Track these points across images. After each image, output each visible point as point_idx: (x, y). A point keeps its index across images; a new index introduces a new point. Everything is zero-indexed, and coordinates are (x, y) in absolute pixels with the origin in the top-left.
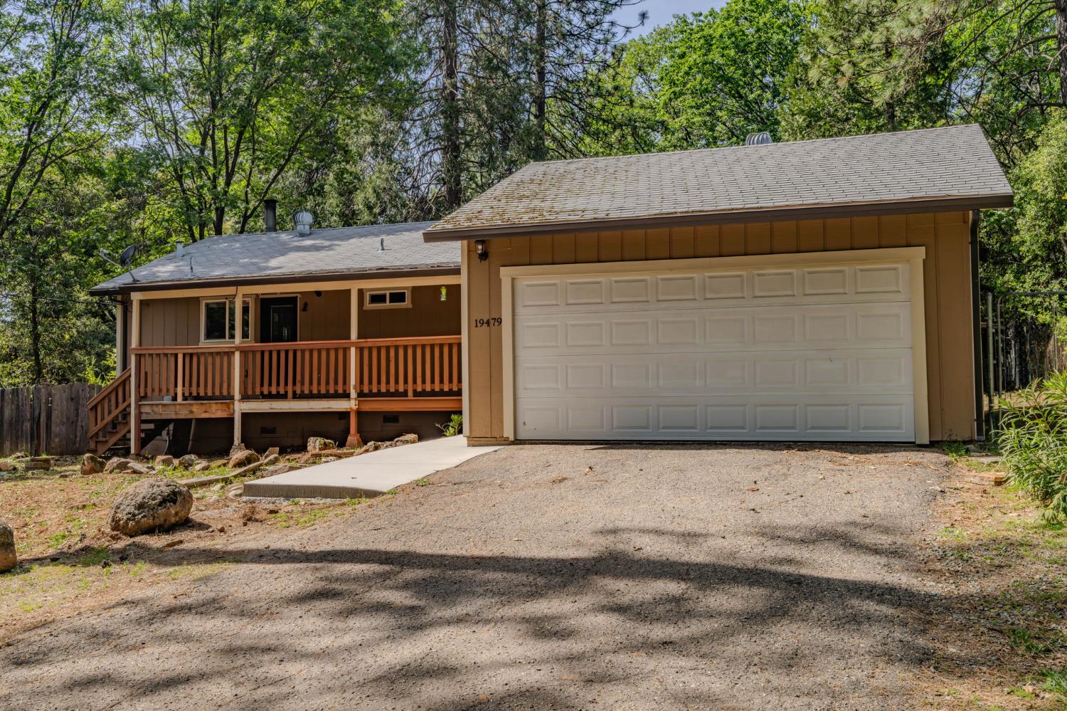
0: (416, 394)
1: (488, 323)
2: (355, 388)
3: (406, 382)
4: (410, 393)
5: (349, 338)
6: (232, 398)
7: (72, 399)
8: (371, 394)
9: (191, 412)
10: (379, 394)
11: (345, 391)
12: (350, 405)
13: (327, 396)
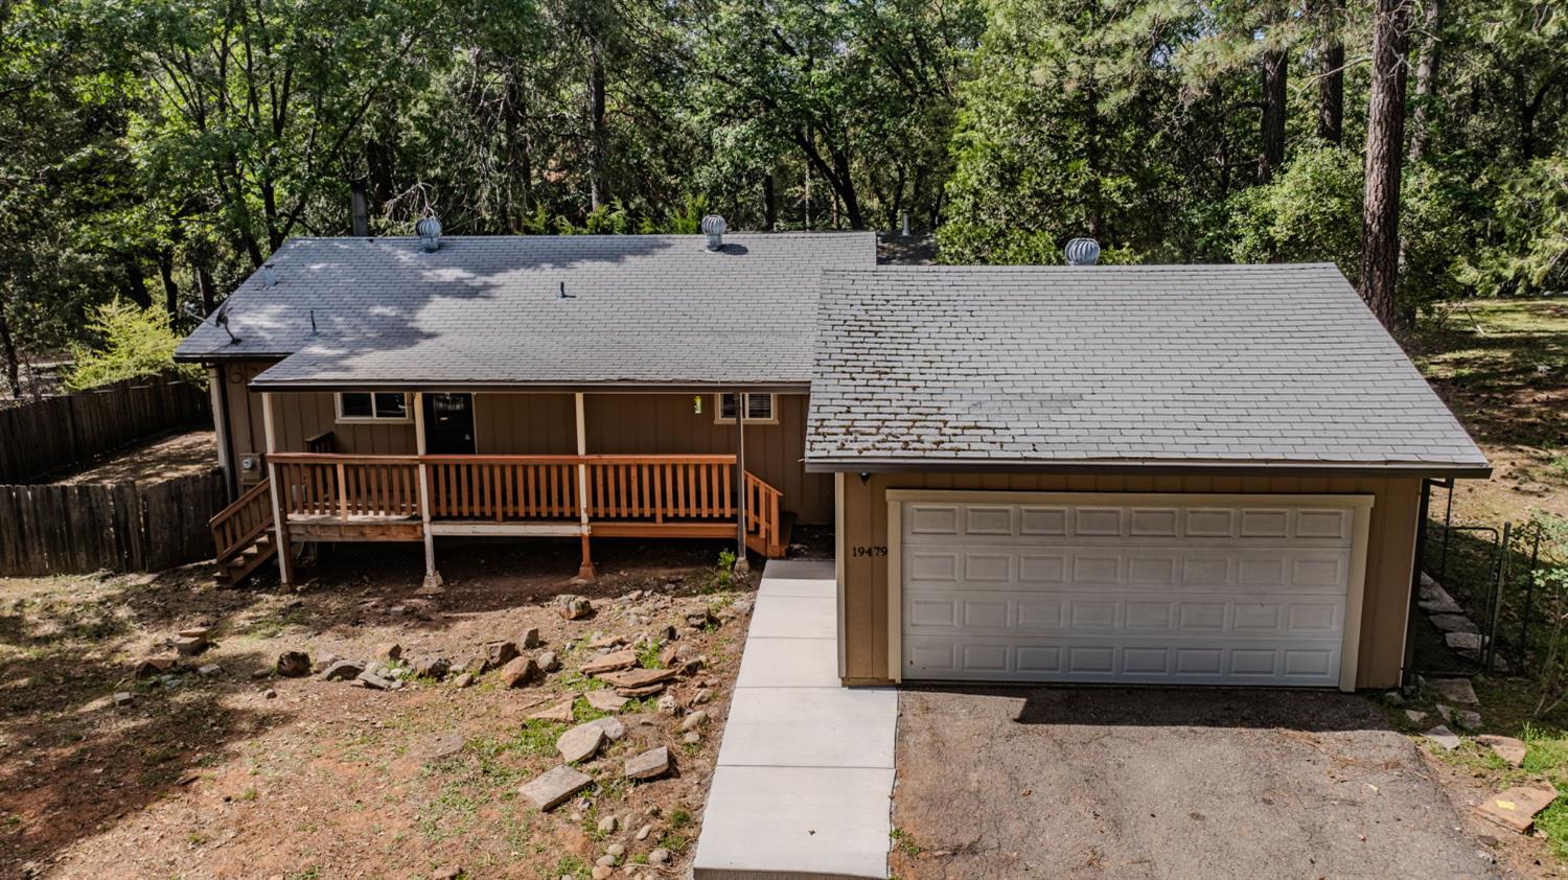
0: (666, 519)
1: (870, 552)
2: (587, 511)
3: (653, 505)
4: (659, 518)
5: (577, 453)
6: (418, 518)
8: (607, 518)
9: (363, 534)
10: (619, 518)
11: (573, 514)
12: (583, 530)
13: (550, 519)
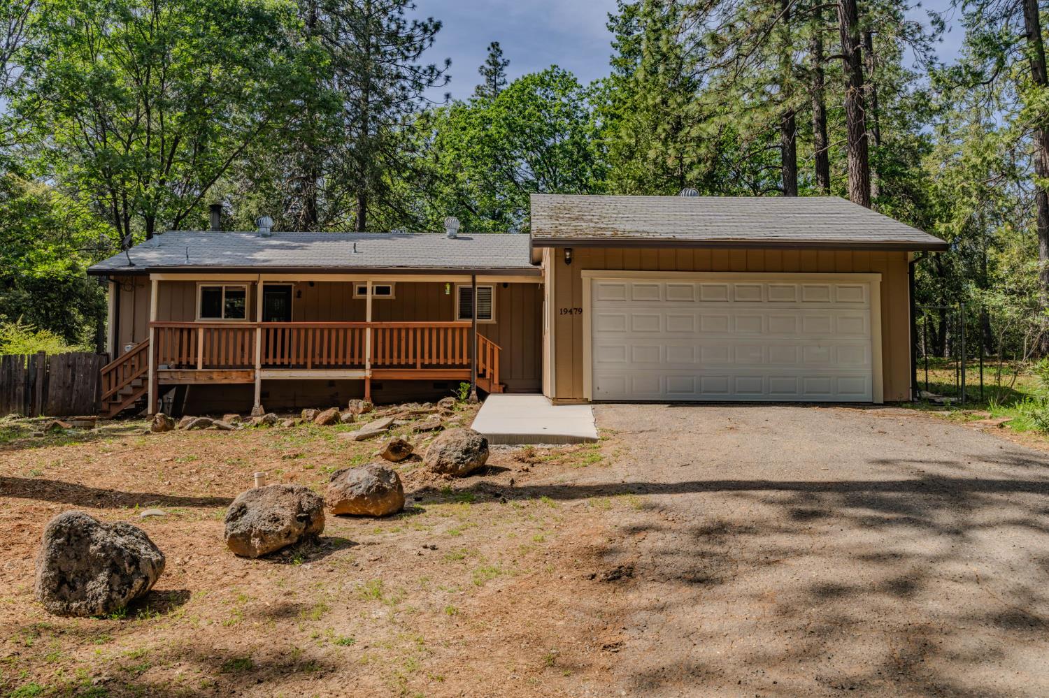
0: (423, 366)
1: (571, 311)
2: (369, 361)
3: (415, 356)
4: (419, 365)
5: (365, 321)
6: (252, 367)
7: (69, 366)
8: (384, 366)
9: (211, 378)
10: (391, 366)
11: (360, 363)
12: (367, 374)
13: (344, 366)
